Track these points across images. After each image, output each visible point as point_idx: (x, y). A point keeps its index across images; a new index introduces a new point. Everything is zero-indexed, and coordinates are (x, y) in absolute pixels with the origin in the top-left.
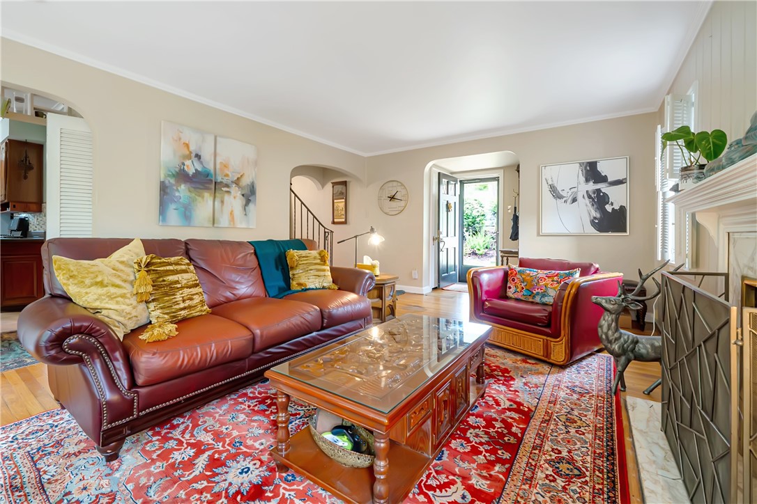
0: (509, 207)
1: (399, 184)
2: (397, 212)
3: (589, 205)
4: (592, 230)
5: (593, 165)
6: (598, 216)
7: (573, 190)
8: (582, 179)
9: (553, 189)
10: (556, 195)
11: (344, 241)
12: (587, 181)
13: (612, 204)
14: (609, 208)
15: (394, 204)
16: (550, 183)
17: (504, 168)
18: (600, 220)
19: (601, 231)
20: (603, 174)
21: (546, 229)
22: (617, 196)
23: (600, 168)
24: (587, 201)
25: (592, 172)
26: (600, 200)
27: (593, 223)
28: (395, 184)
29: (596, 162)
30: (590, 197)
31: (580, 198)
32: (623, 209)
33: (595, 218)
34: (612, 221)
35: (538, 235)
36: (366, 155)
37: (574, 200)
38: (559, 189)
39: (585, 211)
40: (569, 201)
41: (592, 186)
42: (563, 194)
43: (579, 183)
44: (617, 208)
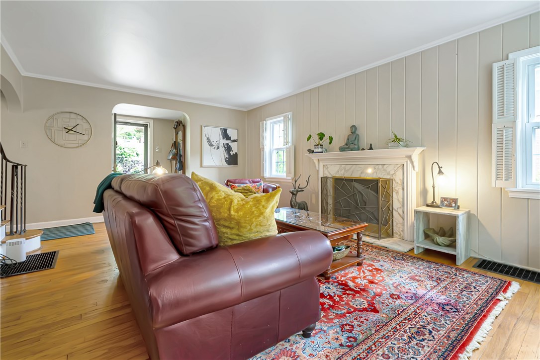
0: (157, 147)
1: (79, 117)
2: (77, 145)
3: (224, 151)
4: (225, 164)
5: (225, 130)
6: (228, 157)
7: (218, 142)
8: (221, 137)
9: (209, 140)
10: (211, 145)
12: (223, 138)
13: (233, 151)
14: (231, 153)
15: (72, 136)
16: (207, 137)
17: (154, 119)
18: (229, 159)
19: (229, 165)
20: (230, 136)
21: (205, 164)
23: (229, 132)
24: (223, 149)
26: (228, 149)
27: (225, 160)
28: (73, 116)
29: (226, 129)
30: (224, 147)
31: (220, 147)
32: (236, 154)
33: (227, 158)
34: (232, 160)
35: (201, 166)
37: (218, 148)
38: (212, 141)
40: (216, 148)
41: (225, 141)
42: (213, 144)
43: (220, 139)
44: (234, 153)
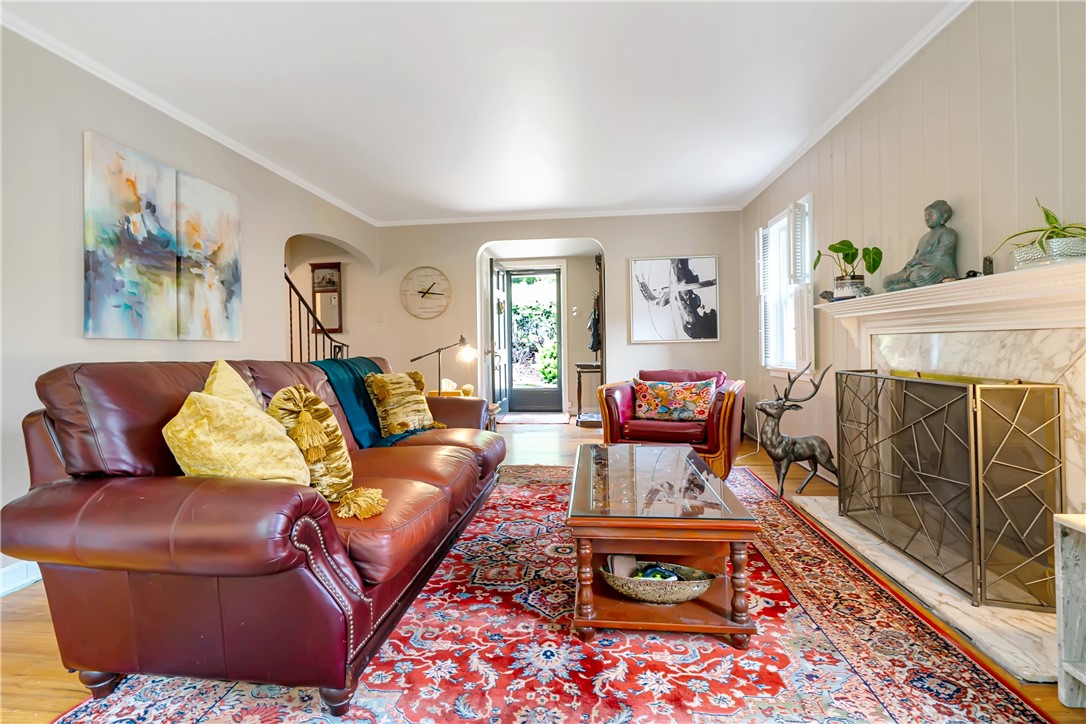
0: (575, 308)
1: (437, 272)
2: (433, 315)
3: (682, 308)
4: (685, 337)
5: (684, 263)
6: (691, 320)
7: (665, 290)
8: (675, 278)
9: (644, 288)
10: (650, 297)
11: (420, 357)
12: (679, 280)
13: (703, 307)
14: (700, 312)
15: (428, 302)
16: (641, 281)
17: (568, 258)
18: (693, 324)
19: (693, 336)
20: (694, 274)
21: (637, 337)
22: (709, 300)
23: (692, 266)
24: (680, 303)
25: (684, 272)
26: (692, 302)
27: (685, 328)
28: (429, 271)
29: (687, 260)
30: (682, 299)
31: (672, 300)
32: (713, 312)
33: (688, 323)
34: (704, 326)
35: (629, 342)
36: (377, 224)
37: (667, 302)
38: (651, 288)
39: (678, 314)
40: (662, 303)
41: (684, 287)
42: (655, 294)
43: (671, 282)
44: (708, 311)
